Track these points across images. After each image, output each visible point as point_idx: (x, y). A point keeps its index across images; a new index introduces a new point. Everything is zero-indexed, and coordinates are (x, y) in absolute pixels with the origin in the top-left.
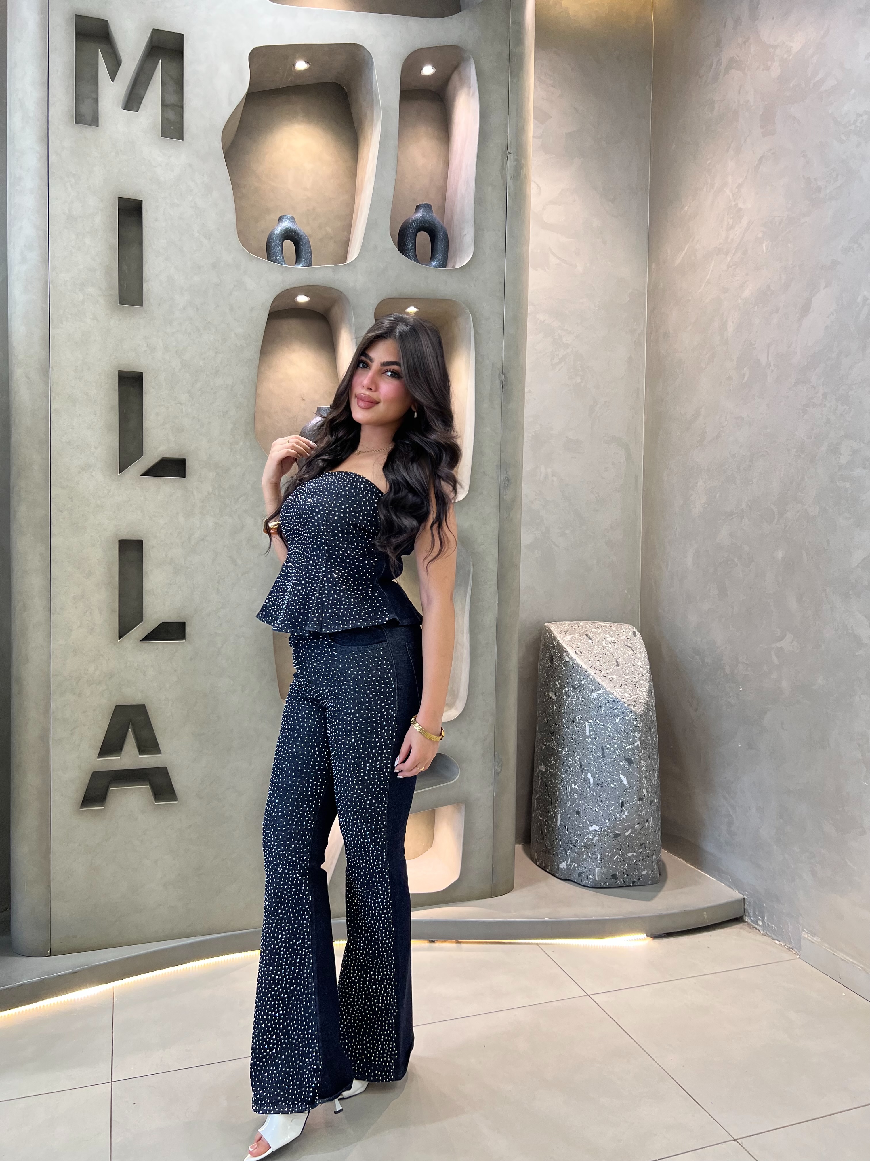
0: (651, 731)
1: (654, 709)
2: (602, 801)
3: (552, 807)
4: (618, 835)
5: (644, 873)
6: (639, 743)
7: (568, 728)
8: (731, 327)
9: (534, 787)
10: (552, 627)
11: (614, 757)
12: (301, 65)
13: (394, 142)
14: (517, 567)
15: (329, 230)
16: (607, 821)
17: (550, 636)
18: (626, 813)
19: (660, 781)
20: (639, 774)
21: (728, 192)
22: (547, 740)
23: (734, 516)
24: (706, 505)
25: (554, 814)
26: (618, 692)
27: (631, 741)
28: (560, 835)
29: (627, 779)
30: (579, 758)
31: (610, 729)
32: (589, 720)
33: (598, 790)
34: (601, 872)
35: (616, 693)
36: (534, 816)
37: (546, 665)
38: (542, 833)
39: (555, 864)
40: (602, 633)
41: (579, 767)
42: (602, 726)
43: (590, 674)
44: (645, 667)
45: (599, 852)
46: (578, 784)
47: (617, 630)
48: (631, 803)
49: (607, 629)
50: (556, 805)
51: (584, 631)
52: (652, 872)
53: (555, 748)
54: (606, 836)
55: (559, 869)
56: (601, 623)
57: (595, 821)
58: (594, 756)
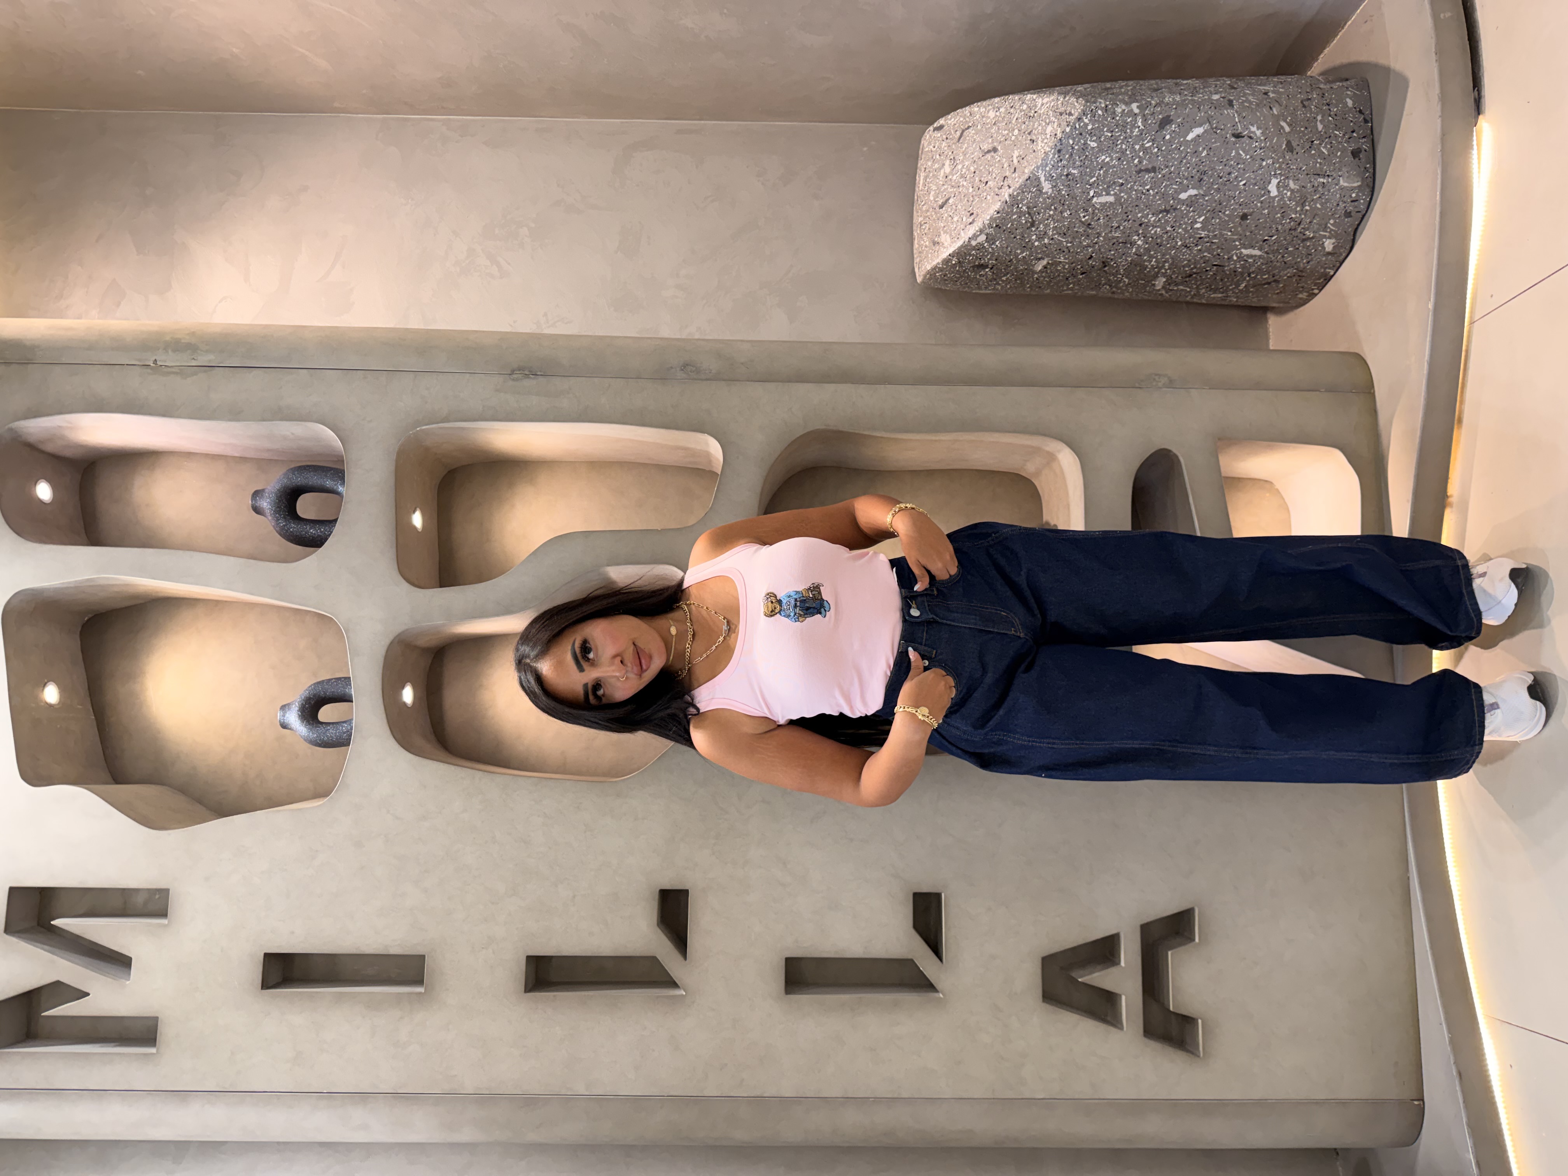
10: (924, 269)
17: (941, 270)
18: (1253, 129)
20: (1187, 105)
25: (1239, 262)
26: (1043, 145)
27: (1130, 119)
28: (1277, 249)
29: (1195, 128)
30: (1153, 214)
31: (1106, 157)
32: (1089, 197)
33: (1209, 180)
34: (1347, 177)
35: (1045, 148)
36: (1235, 298)
37: (989, 276)
38: (1269, 283)
39: (1324, 259)
40: (937, 183)
41: (1167, 214)
42: (1102, 172)
43: (1010, 195)
44: (997, 105)
45: (1315, 179)
46: (1196, 217)
47: (932, 157)
48: (1237, 120)
49: (931, 175)
50: (1226, 257)
51: (933, 213)
52: (1350, 91)
53: (1130, 259)
54: (1288, 166)
55: (1335, 251)
56: (919, 187)
57: (1261, 186)
58: (1151, 187)
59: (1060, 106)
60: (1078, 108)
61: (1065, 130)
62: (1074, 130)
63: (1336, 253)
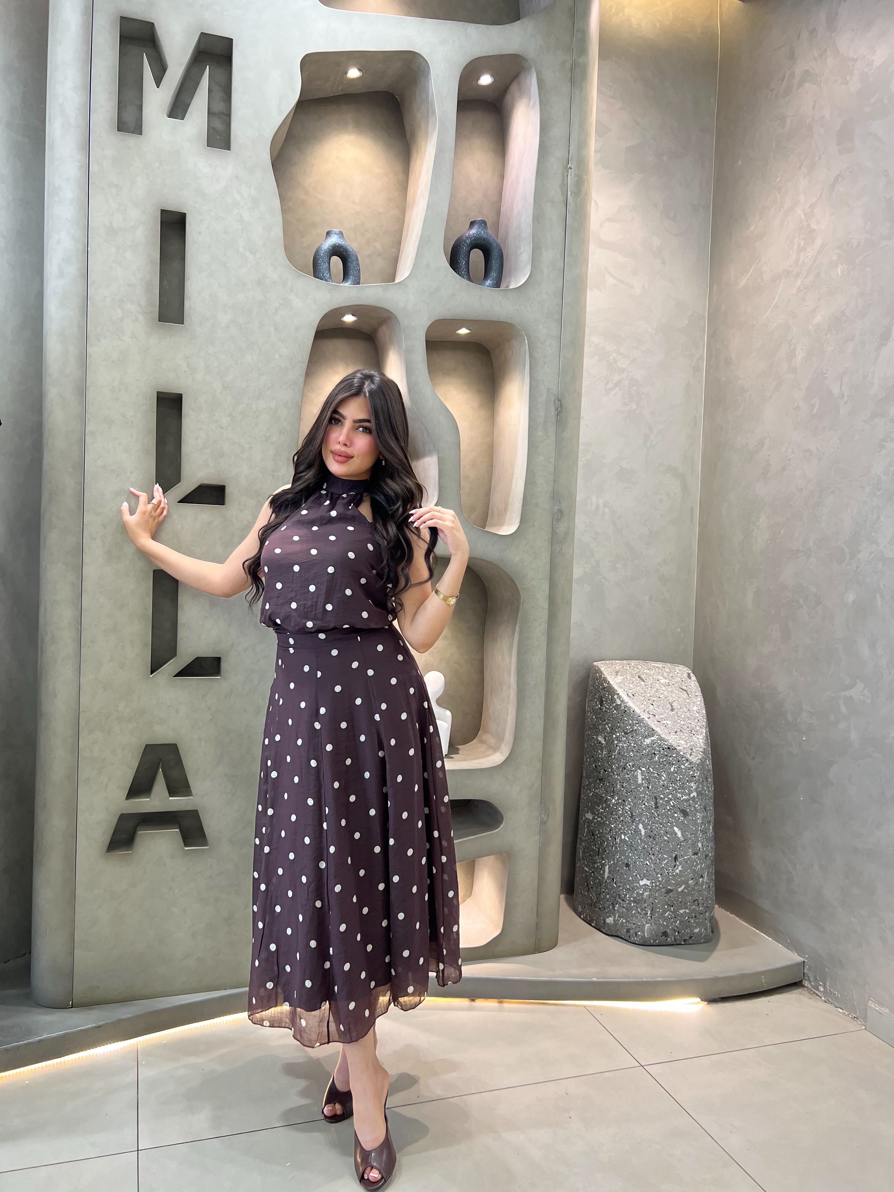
0: (707, 781)
1: (711, 757)
2: (653, 854)
3: (599, 858)
4: (671, 891)
5: (696, 931)
6: (695, 794)
7: (618, 775)
8: (800, 355)
9: (579, 836)
10: (602, 667)
11: (668, 808)
12: (354, 73)
13: (450, 155)
14: (569, 603)
15: (378, 245)
16: (659, 876)
17: (600, 677)
18: (680, 868)
19: (714, 833)
20: (695, 827)
21: (799, 211)
22: (594, 787)
23: (800, 555)
24: (769, 542)
25: (601, 865)
26: (673, 738)
27: (687, 792)
28: (608, 888)
29: (681, 832)
30: (630, 808)
31: (665, 778)
32: (641, 767)
33: (650, 842)
34: (650, 929)
35: (671, 739)
36: (579, 866)
37: (595, 707)
38: (587, 885)
39: (602, 918)
40: (655, 674)
41: (630, 817)
42: (656, 775)
43: (644, 719)
44: (701, 711)
45: (650, 908)
46: (628, 835)
47: (671, 672)
48: (685, 857)
49: (660, 671)
50: (604, 856)
51: (636, 672)
52: (704, 930)
53: (604, 796)
54: (658, 891)
55: (606, 924)
56: (653, 663)
57: (646, 875)
58: (646, 806)
59: (697, 749)
60: (694, 759)
61: (682, 752)
62: (681, 757)
63: (605, 925)
